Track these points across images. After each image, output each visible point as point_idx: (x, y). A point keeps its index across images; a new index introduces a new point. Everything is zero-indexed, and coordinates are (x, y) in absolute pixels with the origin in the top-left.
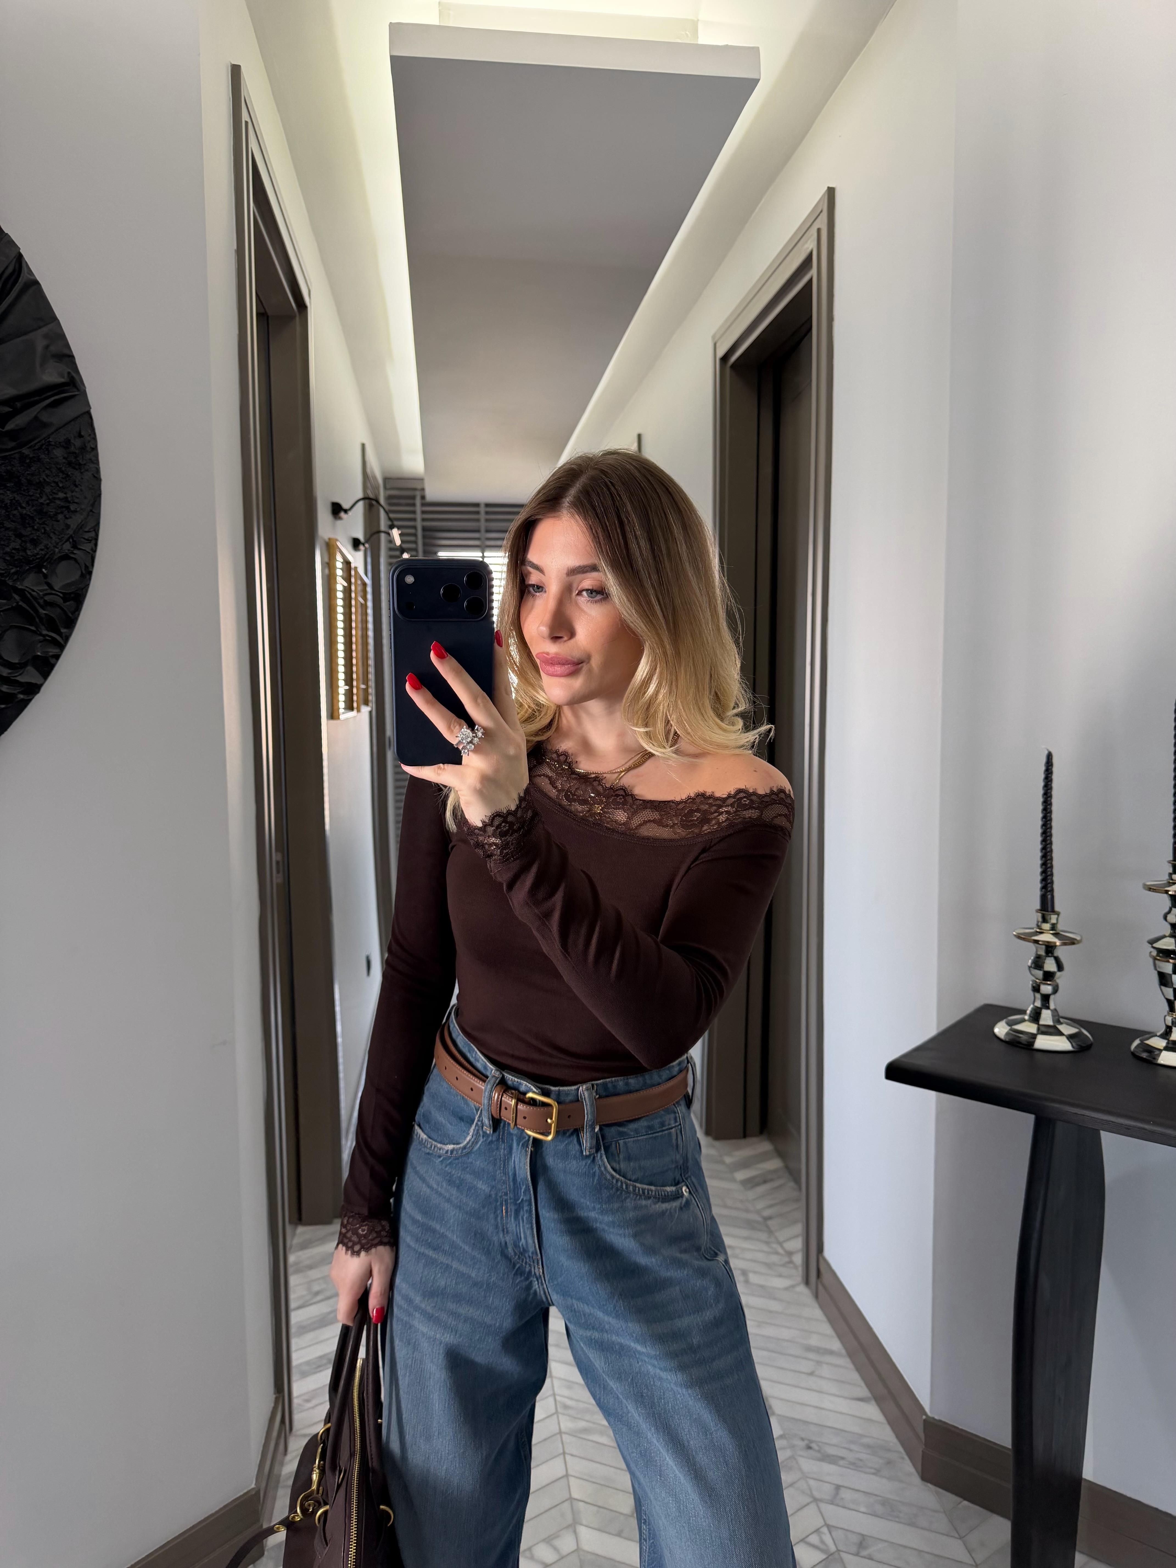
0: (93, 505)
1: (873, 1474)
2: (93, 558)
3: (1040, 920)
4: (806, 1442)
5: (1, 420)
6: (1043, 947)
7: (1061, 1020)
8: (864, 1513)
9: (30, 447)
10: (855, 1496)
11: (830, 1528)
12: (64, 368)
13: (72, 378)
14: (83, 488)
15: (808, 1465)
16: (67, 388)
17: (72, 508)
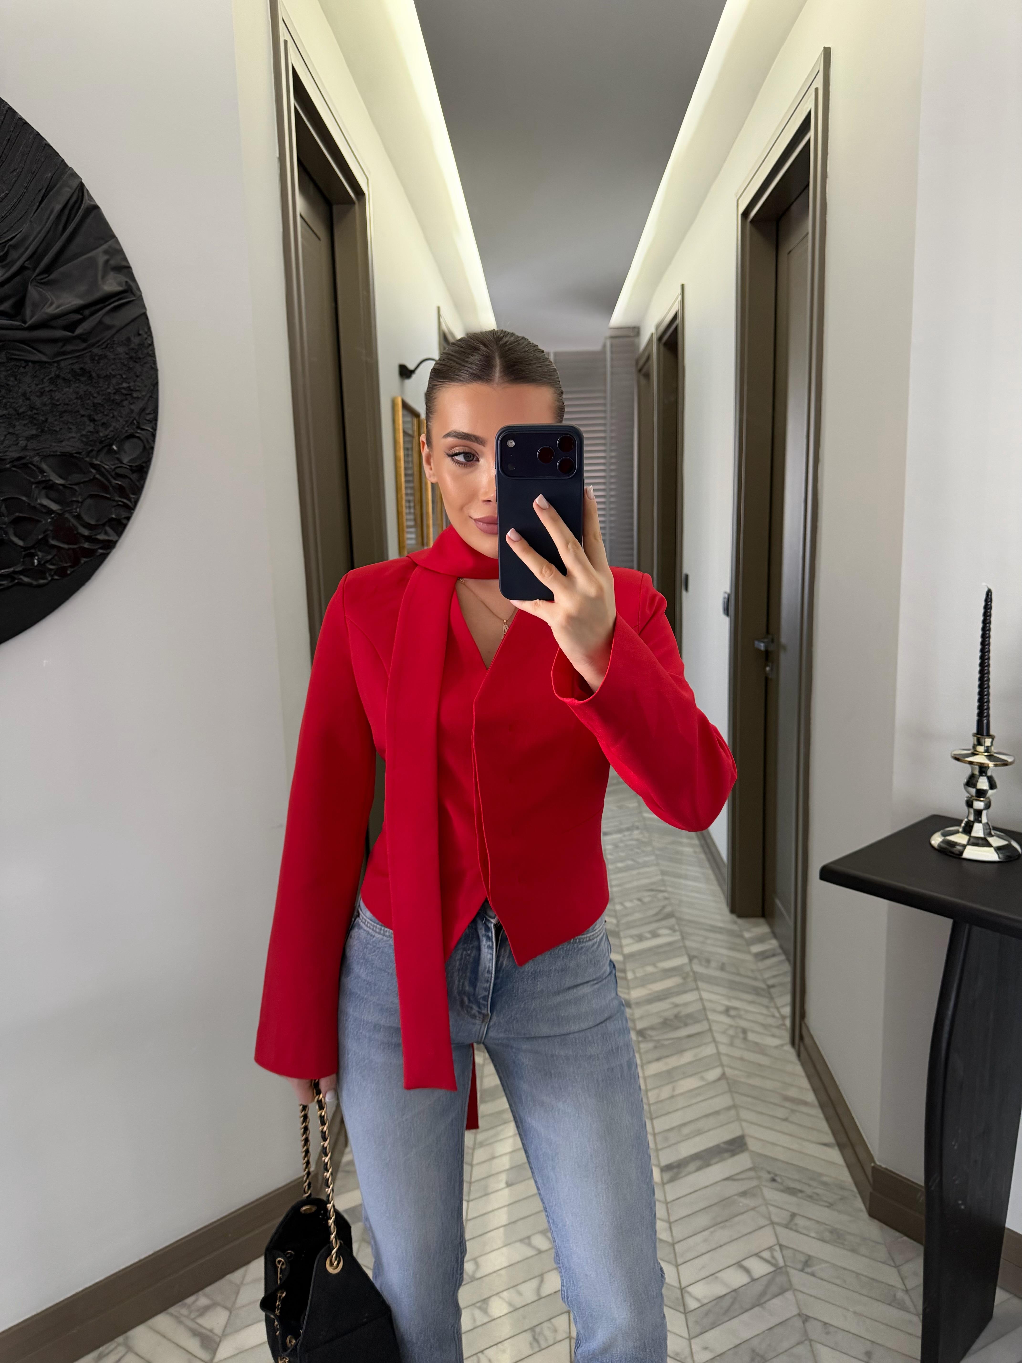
0: (152, 392)
1: (828, 1207)
2: (154, 435)
3: (976, 743)
4: (772, 1175)
5: (71, 327)
6: (977, 767)
7: (993, 832)
8: (814, 1238)
9: (98, 346)
10: (808, 1223)
11: (781, 1247)
12: (122, 278)
13: (130, 286)
14: (143, 378)
15: (770, 1194)
16: (125, 295)
17: (135, 395)
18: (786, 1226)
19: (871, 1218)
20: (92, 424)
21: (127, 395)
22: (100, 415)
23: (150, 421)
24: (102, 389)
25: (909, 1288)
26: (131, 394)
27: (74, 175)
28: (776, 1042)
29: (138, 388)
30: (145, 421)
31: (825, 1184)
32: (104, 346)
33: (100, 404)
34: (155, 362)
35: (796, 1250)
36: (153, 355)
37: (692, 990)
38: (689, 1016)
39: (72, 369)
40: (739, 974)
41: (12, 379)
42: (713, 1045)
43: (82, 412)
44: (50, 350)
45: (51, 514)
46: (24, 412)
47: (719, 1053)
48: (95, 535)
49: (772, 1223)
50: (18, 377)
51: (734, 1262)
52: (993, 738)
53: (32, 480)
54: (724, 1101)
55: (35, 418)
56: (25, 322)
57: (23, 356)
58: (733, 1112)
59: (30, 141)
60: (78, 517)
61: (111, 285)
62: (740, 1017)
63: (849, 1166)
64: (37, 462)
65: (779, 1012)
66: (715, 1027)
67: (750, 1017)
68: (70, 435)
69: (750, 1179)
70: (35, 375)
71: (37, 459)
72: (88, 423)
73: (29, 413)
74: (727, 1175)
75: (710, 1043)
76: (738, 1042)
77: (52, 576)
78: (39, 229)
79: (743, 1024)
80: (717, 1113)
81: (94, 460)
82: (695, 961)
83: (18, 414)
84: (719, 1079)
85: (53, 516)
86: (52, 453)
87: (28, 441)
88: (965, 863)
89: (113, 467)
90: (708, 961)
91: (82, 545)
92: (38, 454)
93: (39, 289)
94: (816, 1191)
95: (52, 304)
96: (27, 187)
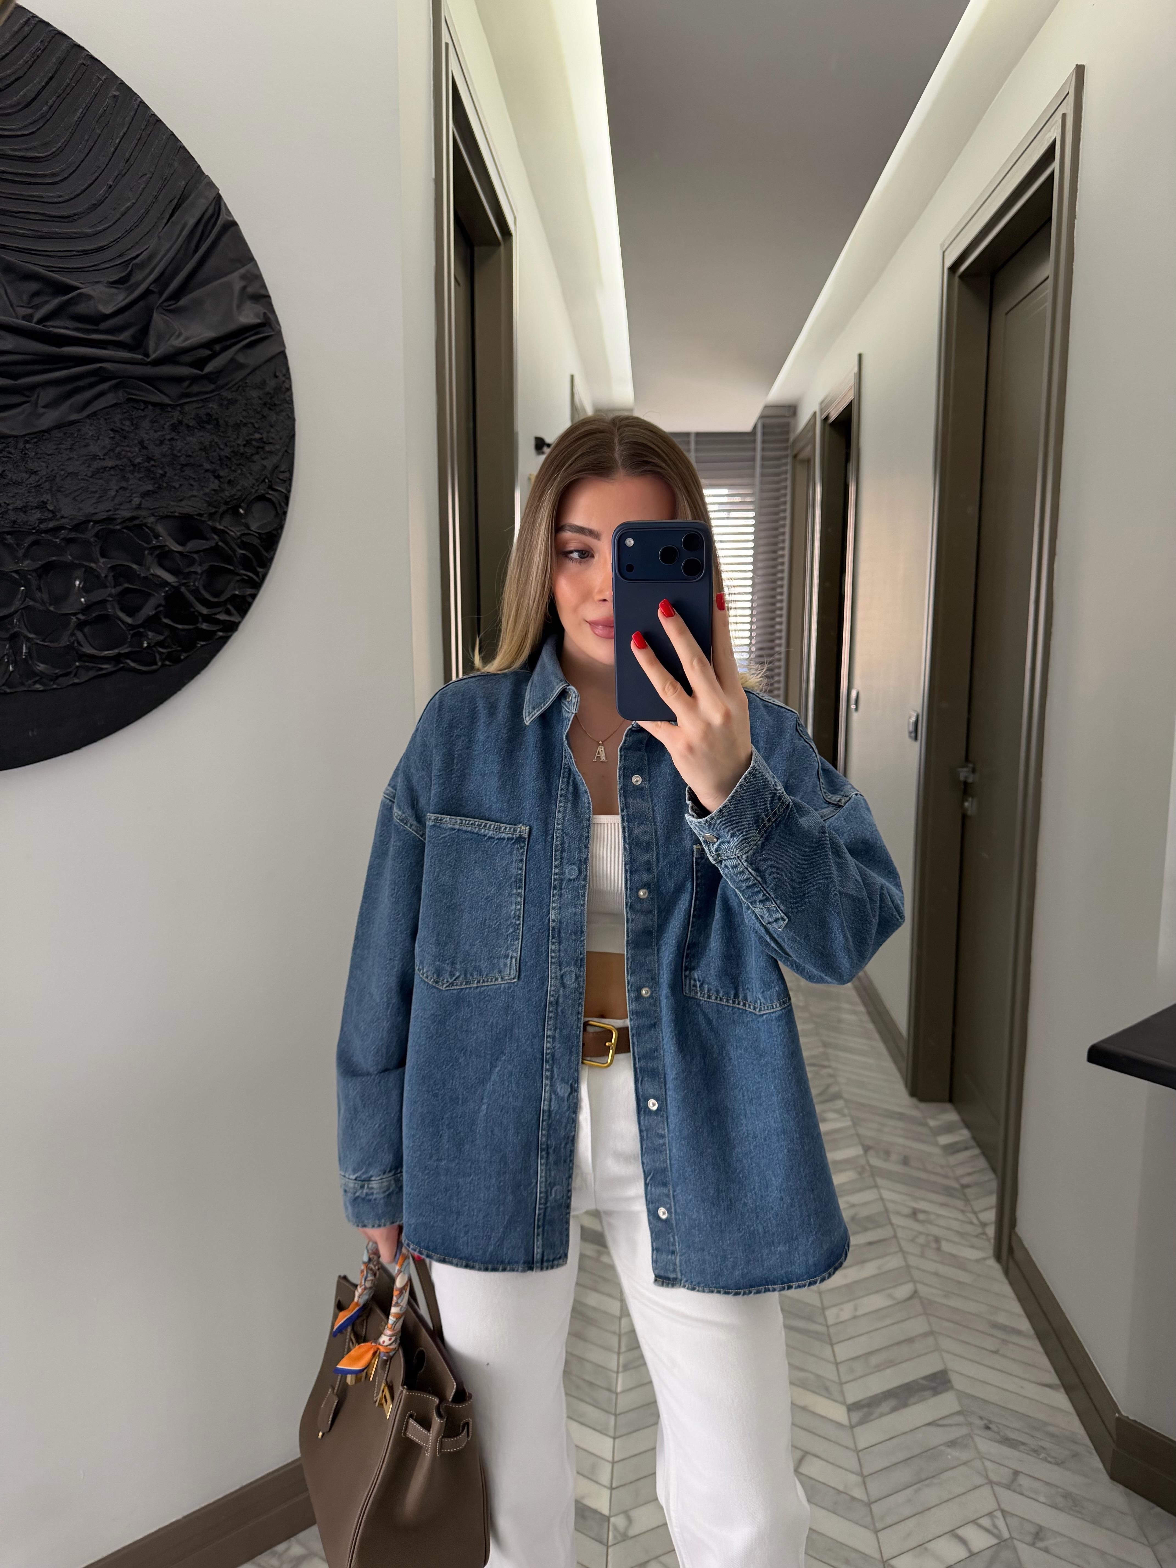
0: (287, 446)
1: (1057, 1464)
2: (287, 499)
4: (985, 1422)
5: (200, 364)
8: (1044, 1503)
9: (229, 388)
10: (1036, 1485)
11: (1004, 1513)
12: (260, 309)
13: (269, 318)
14: (278, 429)
15: (985, 1445)
16: (261, 329)
17: (267, 448)
18: (1008, 1487)
19: (1113, 1482)
20: (216, 481)
21: (258, 447)
22: (227, 470)
23: (284, 481)
24: (232, 439)
26: (263, 448)
27: (211, 185)
28: (977, 1255)
29: (271, 441)
30: (278, 480)
31: (1052, 1435)
32: (234, 389)
33: (227, 457)
34: (292, 410)
35: (1022, 1518)
36: (290, 402)
37: (870, 1188)
38: (868, 1219)
39: (197, 414)
40: (925, 1170)
41: (128, 423)
42: (900, 1255)
43: (207, 466)
44: (174, 390)
45: (165, 587)
46: (139, 463)
47: (908, 1266)
48: (215, 614)
49: (991, 1483)
50: (135, 422)
51: (945, 1530)
53: (145, 545)
54: (918, 1326)
55: (152, 472)
56: (147, 356)
57: (142, 396)
58: (930, 1340)
59: (163, 141)
60: (195, 592)
61: (247, 316)
62: (930, 1222)
63: (1079, 1413)
64: (152, 523)
65: (978, 1218)
66: (901, 1234)
67: (942, 1222)
68: (191, 493)
69: (959, 1425)
70: (154, 419)
71: (152, 519)
72: (212, 479)
73: (146, 464)
74: (929, 1419)
75: (896, 1252)
76: (930, 1253)
77: (163, 660)
78: (168, 245)
79: (935, 1231)
80: (910, 1340)
81: (218, 524)
82: (871, 1153)
83: (134, 465)
84: (910, 1298)
85: (167, 589)
86: (169, 514)
87: (143, 498)
89: (239, 534)
90: (888, 1153)
91: (198, 626)
92: (153, 515)
93: (165, 317)
94: (1042, 1443)
95: (180, 334)
96: (156, 197)
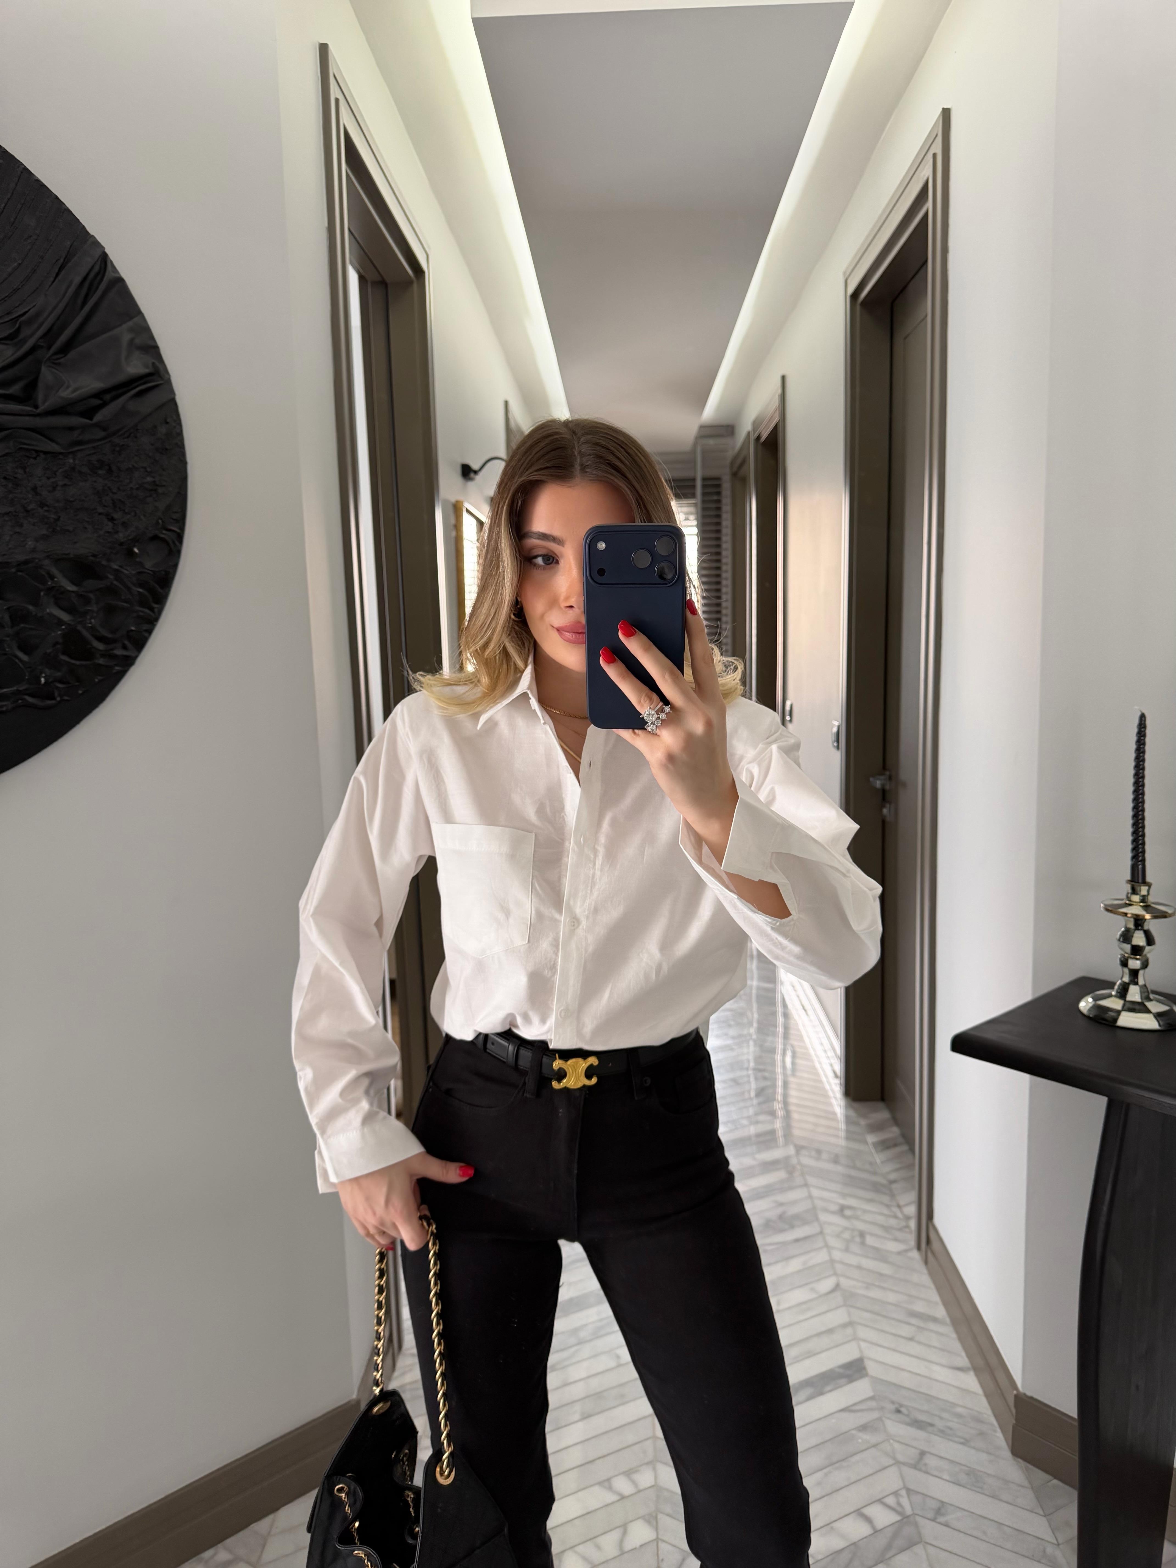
0: (180, 488)
1: (962, 1443)
2: (181, 537)
3: (1130, 891)
4: (897, 1406)
5: (89, 413)
6: (1132, 920)
7: (1152, 996)
8: (946, 1480)
9: (120, 436)
10: (940, 1463)
11: (909, 1491)
12: (149, 359)
13: (156, 368)
14: (170, 472)
15: (895, 1427)
16: (152, 377)
18: (915, 1466)
19: (1016, 1458)
20: (110, 524)
21: (151, 490)
22: (120, 513)
23: (176, 521)
24: (123, 483)
25: (1060, 1541)
26: (155, 490)
27: (96, 244)
28: (901, 1247)
29: (164, 483)
30: (172, 521)
31: (959, 1416)
32: (126, 436)
33: (120, 500)
34: (183, 454)
35: (926, 1495)
36: (182, 447)
37: (801, 1186)
38: (796, 1217)
39: (90, 461)
40: (855, 1168)
41: (20, 471)
42: (825, 1250)
43: (100, 510)
44: (65, 439)
45: (62, 626)
46: (33, 509)
47: (832, 1261)
48: (112, 649)
49: (897, 1463)
50: (27, 470)
51: (852, 1510)
52: (1149, 885)
53: (41, 586)
54: (839, 1317)
55: (46, 517)
56: (36, 407)
57: (33, 445)
58: (849, 1331)
59: (47, 205)
60: (92, 630)
61: (135, 367)
62: (857, 1218)
63: (987, 1396)
64: (47, 566)
65: (902, 1212)
66: (828, 1230)
67: (868, 1217)
68: (85, 536)
69: (871, 1409)
70: (46, 467)
71: (47, 562)
72: (106, 522)
73: (40, 510)
74: (843, 1405)
75: (821, 1248)
76: (855, 1248)
77: (61, 696)
78: (56, 302)
79: (860, 1226)
80: (830, 1331)
81: (112, 564)
82: (804, 1152)
83: (27, 511)
84: (832, 1291)
86: (63, 556)
87: (37, 541)
88: (1119, 1032)
90: (818, 1152)
91: (97, 661)
92: (48, 557)
93: (54, 370)
94: (950, 1424)
95: (68, 387)
96: (42, 257)
